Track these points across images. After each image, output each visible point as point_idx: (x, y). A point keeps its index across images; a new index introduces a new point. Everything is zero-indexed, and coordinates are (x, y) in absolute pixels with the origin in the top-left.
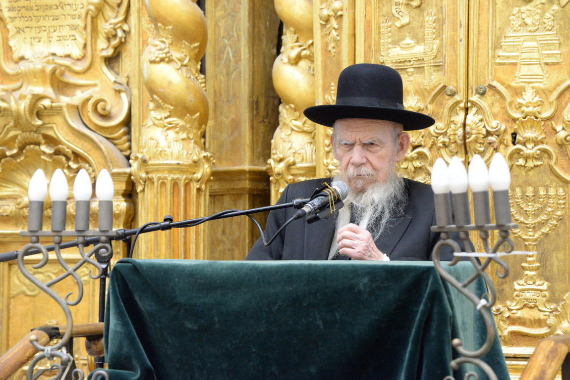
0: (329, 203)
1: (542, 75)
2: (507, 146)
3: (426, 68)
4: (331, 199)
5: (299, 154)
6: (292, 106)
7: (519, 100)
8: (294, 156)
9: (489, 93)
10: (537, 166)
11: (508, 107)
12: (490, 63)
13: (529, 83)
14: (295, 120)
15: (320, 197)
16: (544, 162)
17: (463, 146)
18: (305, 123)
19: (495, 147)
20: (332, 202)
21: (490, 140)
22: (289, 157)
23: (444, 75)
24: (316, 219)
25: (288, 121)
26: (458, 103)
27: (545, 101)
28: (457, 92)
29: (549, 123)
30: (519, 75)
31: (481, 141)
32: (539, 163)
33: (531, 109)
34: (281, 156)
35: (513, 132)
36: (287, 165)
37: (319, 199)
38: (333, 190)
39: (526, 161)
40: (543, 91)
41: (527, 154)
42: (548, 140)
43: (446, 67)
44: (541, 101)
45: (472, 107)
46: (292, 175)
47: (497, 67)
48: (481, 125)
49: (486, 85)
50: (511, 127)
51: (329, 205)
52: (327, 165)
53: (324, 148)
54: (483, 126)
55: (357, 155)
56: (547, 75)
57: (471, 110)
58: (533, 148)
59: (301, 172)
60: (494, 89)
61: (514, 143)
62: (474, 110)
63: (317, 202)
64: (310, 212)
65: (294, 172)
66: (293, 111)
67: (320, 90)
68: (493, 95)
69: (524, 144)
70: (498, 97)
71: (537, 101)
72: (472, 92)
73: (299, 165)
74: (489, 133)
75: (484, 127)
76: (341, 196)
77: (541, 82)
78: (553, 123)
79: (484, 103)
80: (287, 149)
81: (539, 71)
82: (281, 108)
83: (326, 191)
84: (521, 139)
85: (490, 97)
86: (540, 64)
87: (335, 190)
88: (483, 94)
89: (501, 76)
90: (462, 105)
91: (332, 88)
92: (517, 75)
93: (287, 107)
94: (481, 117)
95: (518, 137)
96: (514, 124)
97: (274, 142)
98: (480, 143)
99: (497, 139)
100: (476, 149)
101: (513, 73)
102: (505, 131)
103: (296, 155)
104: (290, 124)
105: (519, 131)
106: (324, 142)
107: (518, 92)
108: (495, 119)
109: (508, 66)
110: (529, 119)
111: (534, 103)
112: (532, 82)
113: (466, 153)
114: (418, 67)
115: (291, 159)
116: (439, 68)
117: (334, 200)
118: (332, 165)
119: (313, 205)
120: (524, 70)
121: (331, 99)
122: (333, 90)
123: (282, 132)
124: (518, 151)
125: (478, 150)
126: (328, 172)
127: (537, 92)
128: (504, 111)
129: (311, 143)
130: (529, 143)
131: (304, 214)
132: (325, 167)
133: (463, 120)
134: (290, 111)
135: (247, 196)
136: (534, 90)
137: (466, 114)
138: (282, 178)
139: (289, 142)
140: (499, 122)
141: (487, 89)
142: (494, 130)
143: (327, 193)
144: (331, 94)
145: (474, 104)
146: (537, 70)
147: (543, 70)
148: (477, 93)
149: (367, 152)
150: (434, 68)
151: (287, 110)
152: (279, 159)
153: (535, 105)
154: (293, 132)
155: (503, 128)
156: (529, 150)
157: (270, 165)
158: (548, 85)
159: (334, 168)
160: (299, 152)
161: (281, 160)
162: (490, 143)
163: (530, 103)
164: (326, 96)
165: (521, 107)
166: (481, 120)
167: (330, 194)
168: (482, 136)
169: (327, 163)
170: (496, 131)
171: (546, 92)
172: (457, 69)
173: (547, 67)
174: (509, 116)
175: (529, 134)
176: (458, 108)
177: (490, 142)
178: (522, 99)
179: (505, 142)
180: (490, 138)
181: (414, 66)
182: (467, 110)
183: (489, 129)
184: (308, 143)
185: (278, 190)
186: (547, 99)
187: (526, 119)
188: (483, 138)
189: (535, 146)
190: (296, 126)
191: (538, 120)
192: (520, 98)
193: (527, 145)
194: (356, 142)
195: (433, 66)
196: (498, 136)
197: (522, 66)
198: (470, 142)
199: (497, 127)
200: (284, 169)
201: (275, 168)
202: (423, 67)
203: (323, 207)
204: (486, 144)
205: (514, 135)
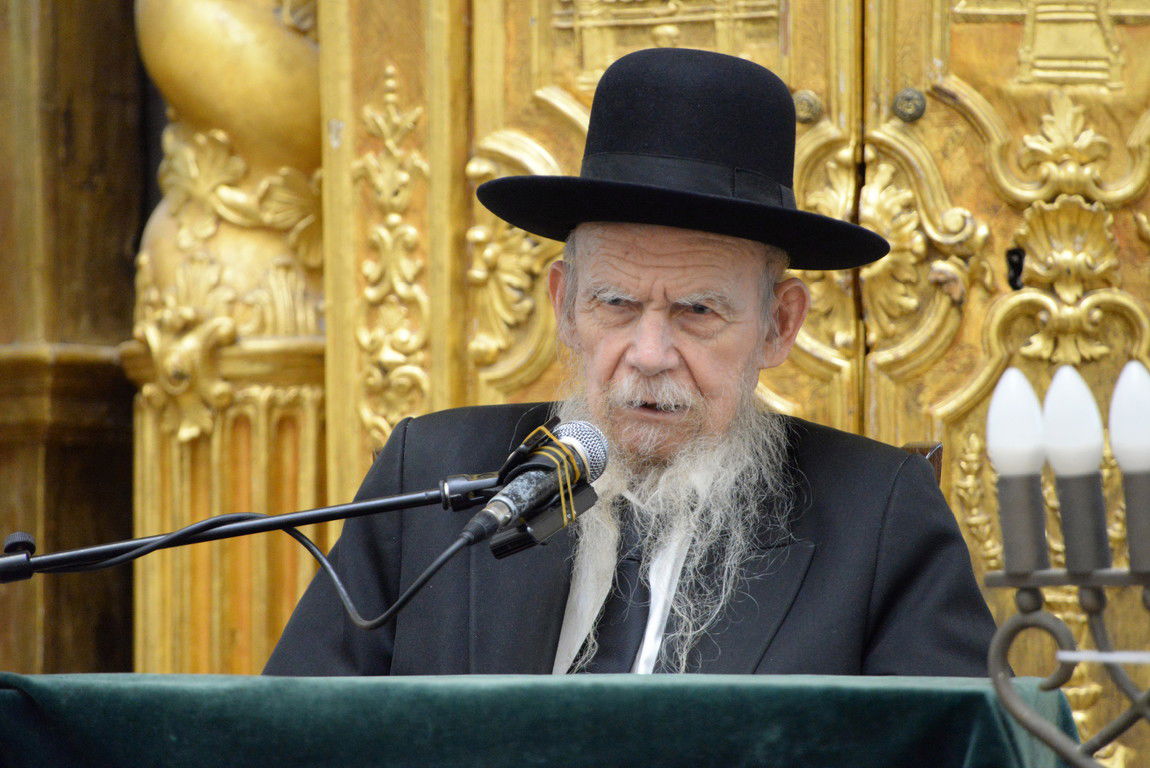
0: (557, 491)
1: (1106, 59)
2: (991, 292)
3: (719, 25)
4: (564, 477)
5: (250, 306)
6: (221, 136)
7: (1033, 142)
8: (231, 314)
9: (935, 115)
10: (1093, 360)
11: (996, 165)
12: (937, 15)
13: (1062, 83)
14: (232, 184)
15: (533, 473)
16: (1111, 346)
17: (850, 292)
18: (266, 196)
19: (956, 296)
20: (565, 487)
21: (941, 272)
22: (212, 315)
23: (785, 51)
24: (524, 542)
25: (202, 189)
26: (832, 146)
27: (1115, 144)
28: (829, 111)
29: (1129, 217)
30: (1031, 57)
31: (907, 276)
32: (1099, 350)
33: (1071, 170)
34: (188, 313)
35: (1011, 245)
36: (211, 342)
37: (530, 481)
38: (569, 452)
39: (1056, 344)
40: (1110, 111)
41: (1060, 320)
42: (1128, 273)
43: (791, 27)
44: (1106, 147)
45: (877, 161)
46: (226, 379)
47: (958, 28)
48: (908, 222)
49: (924, 87)
50: (1005, 232)
51: (559, 500)
52: (374, 349)
53: (360, 291)
54: (913, 225)
55: (649, 340)
56: (1122, 60)
57: (876, 170)
58: (1079, 299)
59: (257, 369)
60: (949, 101)
61: (1015, 284)
62: (885, 170)
63: (524, 488)
64: (507, 522)
65: (229, 368)
66: (223, 156)
67: (345, 87)
68: (948, 122)
69: (1050, 288)
70: (961, 127)
71: (1092, 146)
72: (878, 111)
73: (251, 345)
74: (933, 250)
75: (920, 228)
76: (588, 469)
77: (1101, 83)
78: (1143, 218)
79: (917, 149)
80: (203, 286)
81: (1097, 46)
82: (169, 140)
83: (546, 454)
84: (1039, 269)
85: (936, 129)
86: (1098, 22)
87: (573, 450)
88: (912, 120)
89: (973, 57)
90: (846, 154)
91: (391, 83)
92: (1024, 56)
93: (201, 139)
94: (907, 194)
95: (1029, 263)
96: (1014, 220)
97: (153, 261)
98: (907, 283)
99: (960, 267)
100: (891, 303)
101: (1010, 49)
102: (988, 241)
103: (239, 309)
104: (212, 200)
105: (1032, 243)
106: (359, 269)
107: (1028, 113)
108: (953, 204)
109: (995, 27)
110: (1064, 205)
111: (1080, 151)
112: (1074, 82)
113: (860, 314)
114: (694, 23)
115: (223, 324)
116: (763, 28)
117: (572, 483)
118: (394, 347)
119: (516, 498)
120: (1046, 40)
121: (388, 119)
122: (392, 91)
123: (180, 226)
124: (1031, 311)
125: (901, 306)
126: (377, 374)
127: (1092, 113)
128: (981, 175)
129: (287, 267)
130: (1068, 285)
131: (495, 526)
132: (365, 357)
133: (850, 205)
134: (210, 153)
135: (41, 452)
136: (1079, 109)
137: (860, 183)
138: (191, 389)
139: (212, 262)
140: (967, 213)
141: (929, 101)
142: (953, 239)
143: (549, 460)
144: (386, 104)
145: (885, 151)
146: (1088, 39)
147: (1107, 43)
148: (895, 112)
149: (682, 335)
150: (750, 27)
151: (199, 149)
152: (179, 324)
153: (1085, 158)
154: (223, 228)
155: (982, 231)
156: (1068, 307)
157: (144, 342)
158: (1123, 93)
159: (400, 358)
160: (250, 298)
161: (186, 327)
162: (939, 284)
163: (1067, 149)
164: (368, 111)
165: (1038, 163)
166: (909, 207)
167: (562, 463)
168: (913, 259)
169: (373, 342)
170: (961, 243)
171: (1119, 115)
172: (827, 31)
173: (1119, 32)
174: (1001, 193)
175: (1066, 255)
176: (832, 165)
177: (941, 278)
178: (1040, 138)
179: (988, 280)
180: (939, 265)
181: (678, 18)
182: (860, 171)
183: (936, 237)
184: (279, 267)
185: (174, 433)
186: (1123, 137)
187: (1056, 205)
188: (915, 265)
189: (1086, 292)
190: (234, 207)
191: (1095, 207)
192: (1032, 133)
193: (1059, 289)
194: (649, 300)
195: (746, 20)
196: (965, 258)
197: (1042, 28)
198: (873, 279)
199: (962, 229)
200: (197, 357)
201: (164, 354)
202: (712, 23)
203: (543, 504)
204: (924, 284)
205: (1015, 258)
